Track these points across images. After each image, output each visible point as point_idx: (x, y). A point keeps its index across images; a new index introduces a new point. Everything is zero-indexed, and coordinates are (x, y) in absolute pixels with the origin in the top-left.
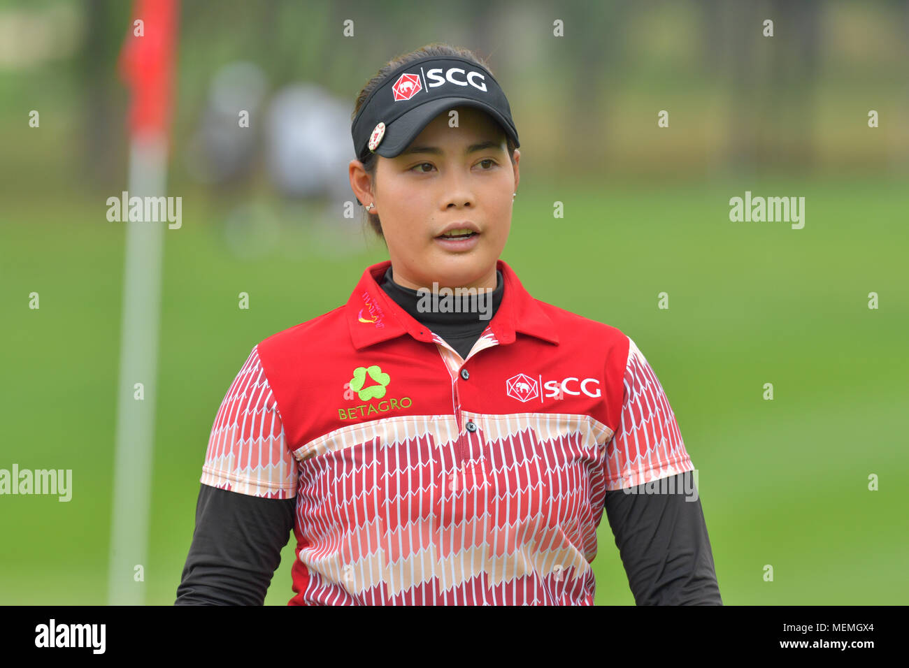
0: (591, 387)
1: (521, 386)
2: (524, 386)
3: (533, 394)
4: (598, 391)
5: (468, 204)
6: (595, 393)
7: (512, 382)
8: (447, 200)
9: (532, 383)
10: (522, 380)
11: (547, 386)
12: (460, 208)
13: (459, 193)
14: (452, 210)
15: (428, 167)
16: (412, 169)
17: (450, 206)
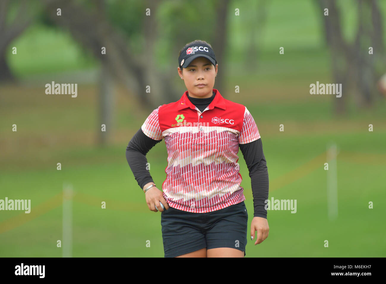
0: (232, 122)
1: (215, 120)
2: (216, 120)
3: (218, 122)
4: (233, 123)
5: (203, 79)
6: (232, 123)
7: (213, 119)
8: (198, 78)
9: (218, 119)
10: (216, 118)
11: (221, 120)
12: (201, 80)
13: (201, 76)
14: (199, 80)
15: (194, 70)
16: (190, 70)
17: (199, 79)
